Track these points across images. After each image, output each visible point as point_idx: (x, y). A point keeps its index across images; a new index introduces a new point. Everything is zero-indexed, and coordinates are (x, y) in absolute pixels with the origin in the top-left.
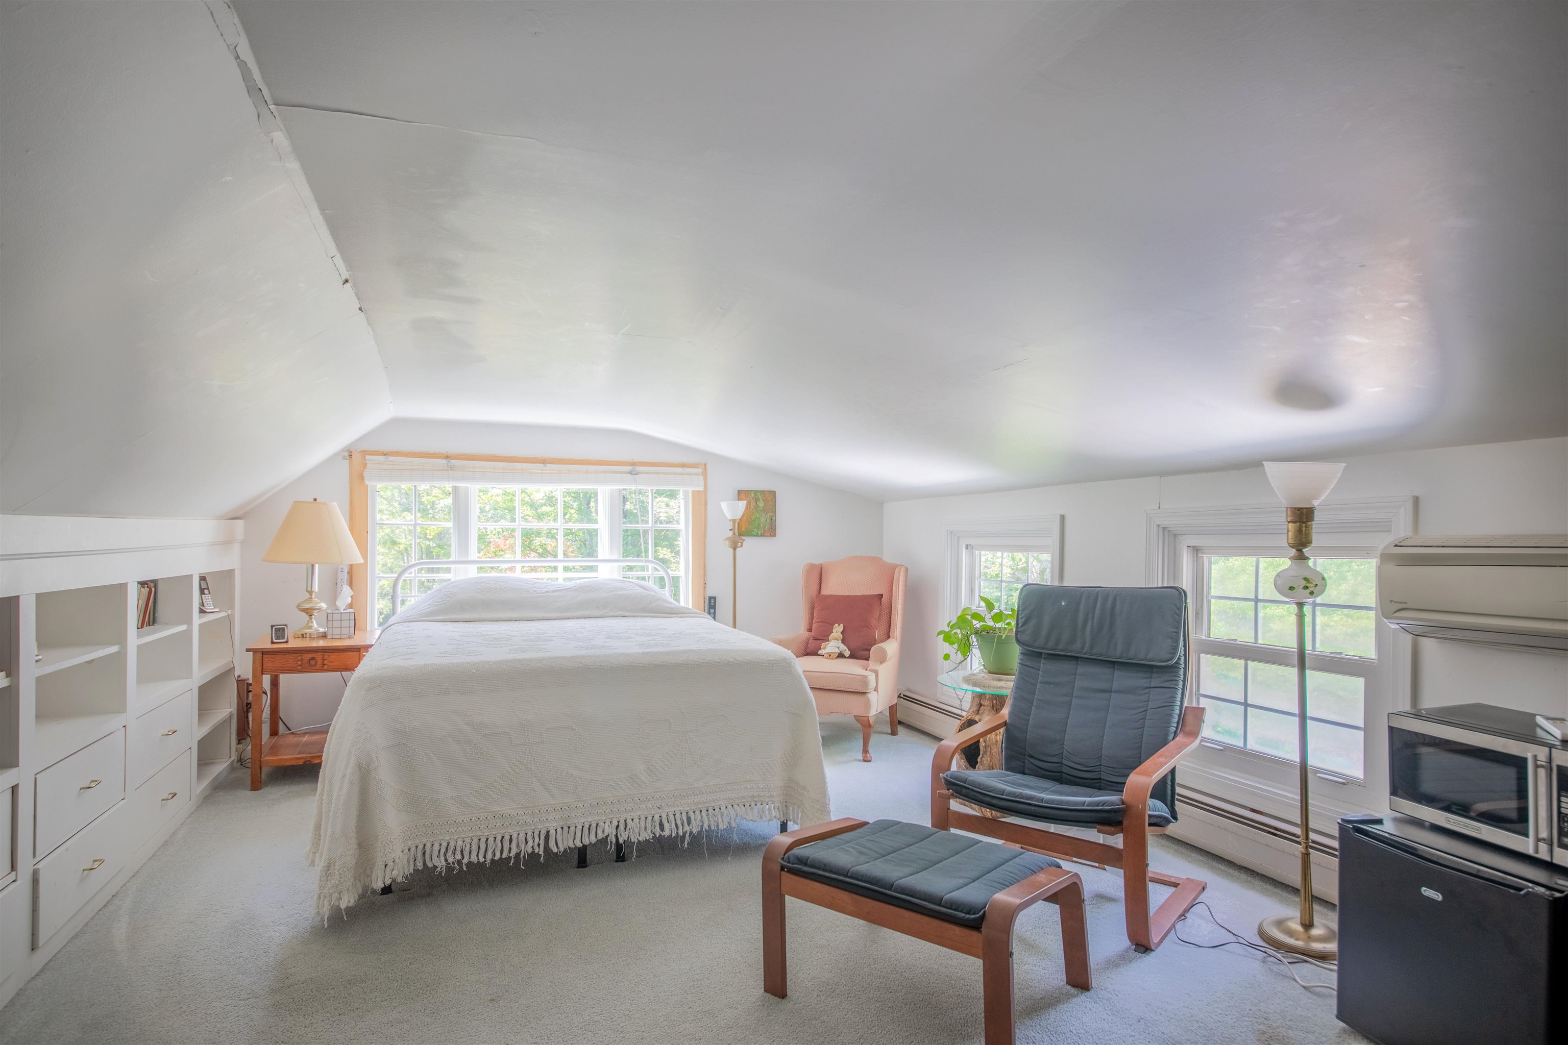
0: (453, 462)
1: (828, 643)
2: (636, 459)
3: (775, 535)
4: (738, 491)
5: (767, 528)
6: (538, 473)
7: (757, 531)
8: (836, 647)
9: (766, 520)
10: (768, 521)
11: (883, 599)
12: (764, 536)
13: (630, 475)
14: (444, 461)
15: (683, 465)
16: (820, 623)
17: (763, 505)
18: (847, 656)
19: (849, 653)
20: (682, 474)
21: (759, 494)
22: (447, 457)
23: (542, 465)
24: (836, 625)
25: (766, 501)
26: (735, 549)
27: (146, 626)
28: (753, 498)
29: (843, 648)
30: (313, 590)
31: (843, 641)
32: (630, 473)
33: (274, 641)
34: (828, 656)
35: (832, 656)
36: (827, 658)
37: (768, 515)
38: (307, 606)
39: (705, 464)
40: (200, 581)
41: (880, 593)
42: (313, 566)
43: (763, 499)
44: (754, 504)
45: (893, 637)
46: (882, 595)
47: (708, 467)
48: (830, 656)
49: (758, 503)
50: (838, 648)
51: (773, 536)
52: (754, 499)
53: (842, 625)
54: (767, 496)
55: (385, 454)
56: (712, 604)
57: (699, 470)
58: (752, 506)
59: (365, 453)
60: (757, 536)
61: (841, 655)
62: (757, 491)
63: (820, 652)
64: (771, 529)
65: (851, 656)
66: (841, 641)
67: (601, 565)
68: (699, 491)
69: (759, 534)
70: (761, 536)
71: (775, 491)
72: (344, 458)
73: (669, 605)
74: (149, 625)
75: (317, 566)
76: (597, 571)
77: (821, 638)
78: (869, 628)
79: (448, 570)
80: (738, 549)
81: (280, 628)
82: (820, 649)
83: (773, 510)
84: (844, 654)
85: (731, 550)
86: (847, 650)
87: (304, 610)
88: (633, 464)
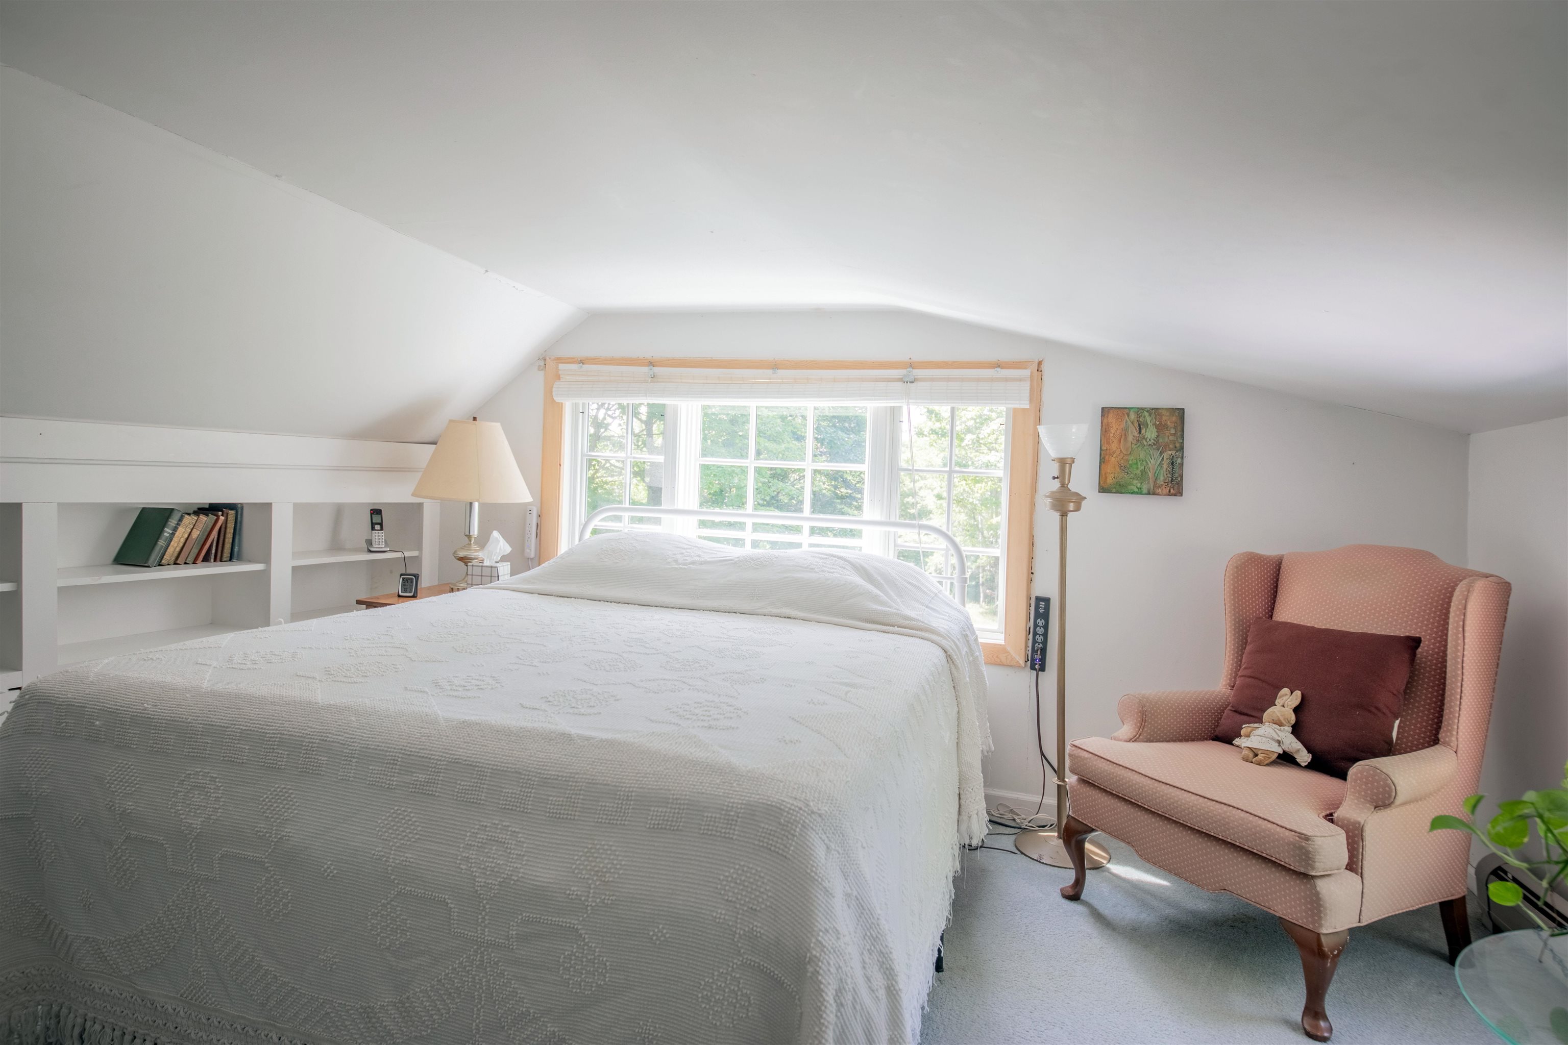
0: (657, 370)
1: (1256, 725)
2: (916, 358)
3: (1179, 493)
4: (1103, 409)
5: (1162, 478)
6: (763, 383)
7: (1139, 485)
8: (1273, 739)
9: (1161, 464)
10: (1165, 466)
11: (1420, 650)
12: (1154, 494)
13: (900, 383)
14: (645, 369)
15: (998, 365)
16: (1250, 679)
17: (1154, 435)
18: (1303, 764)
19: (1309, 760)
20: (992, 380)
21: (1146, 414)
22: (651, 364)
23: (770, 371)
24: (1286, 690)
25: (1160, 428)
26: (1064, 515)
27: (215, 560)
28: (1132, 423)
29: (1293, 745)
30: (471, 534)
31: (1296, 730)
32: (901, 380)
33: (401, 594)
34: (1251, 755)
35: (1260, 757)
36: (1246, 759)
37: (1166, 455)
38: (462, 554)
39: (1040, 363)
40: (371, 514)
41: (1413, 633)
42: (471, 504)
43: (1155, 424)
44: (1136, 434)
45: (1447, 744)
46: (1417, 641)
47: (1045, 367)
48: (1256, 755)
49: (1143, 431)
50: (1279, 742)
51: (1175, 495)
52: (1136, 424)
53: (1298, 693)
54: (1164, 418)
55: (582, 362)
56: (1041, 611)
57: (1026, 373)
58: (1130, 438)
59: (560, 360)
60: (1139, 492)
61: (1286, 759)
62: (1142, 409)
63: (1237, 741)
64: (1172, 481)
65: (1311, 767)
66: (1290, 729)
67: (865, 529)
68: (1024, 410)
69: (1145, 491)
70: (1149, 493)
71: (1183, 409)
72: (539, 368)
73: (879, 608)
74: (221, 561)
75: (476, 506)
76: (860, 537)
77: (1245, 711)
78: (1370, 711)
79: (657, 521)
80: (1070, 515)
81: (409, 579)
82: (1239, 736)
83: (1178, 445)
84: (1294, 759)
85: (1057, 516)
86: (1305, 751)
87: (461, 559)
88: (912, 365)
